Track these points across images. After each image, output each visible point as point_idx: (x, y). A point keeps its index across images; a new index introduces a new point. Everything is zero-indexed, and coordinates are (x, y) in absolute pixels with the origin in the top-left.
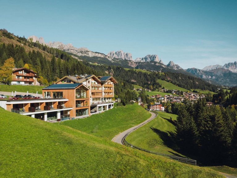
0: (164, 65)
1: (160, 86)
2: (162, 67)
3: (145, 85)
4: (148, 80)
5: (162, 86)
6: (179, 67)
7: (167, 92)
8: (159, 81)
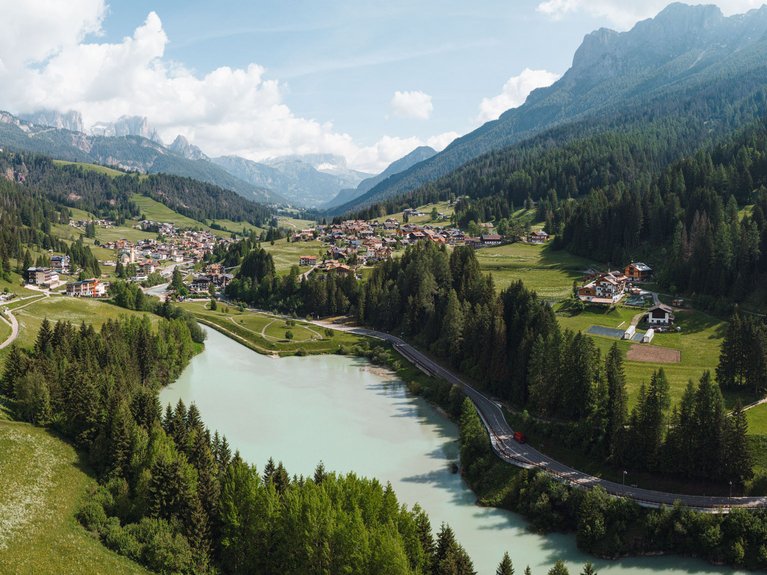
0: (162, 147)
1: (137, 214)
2: (157, 153)
3: (101, 210)
4: (109, 196)
5: (142, 212)
6: (199, 152)
7: (149, 229)
8: (136, 198)
